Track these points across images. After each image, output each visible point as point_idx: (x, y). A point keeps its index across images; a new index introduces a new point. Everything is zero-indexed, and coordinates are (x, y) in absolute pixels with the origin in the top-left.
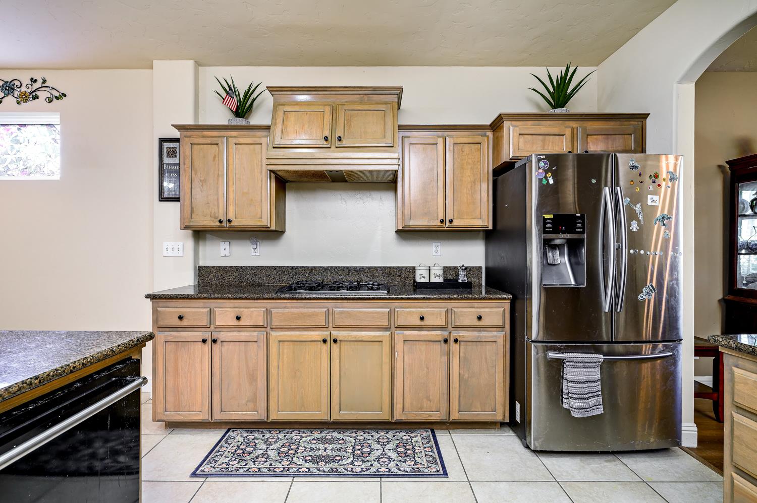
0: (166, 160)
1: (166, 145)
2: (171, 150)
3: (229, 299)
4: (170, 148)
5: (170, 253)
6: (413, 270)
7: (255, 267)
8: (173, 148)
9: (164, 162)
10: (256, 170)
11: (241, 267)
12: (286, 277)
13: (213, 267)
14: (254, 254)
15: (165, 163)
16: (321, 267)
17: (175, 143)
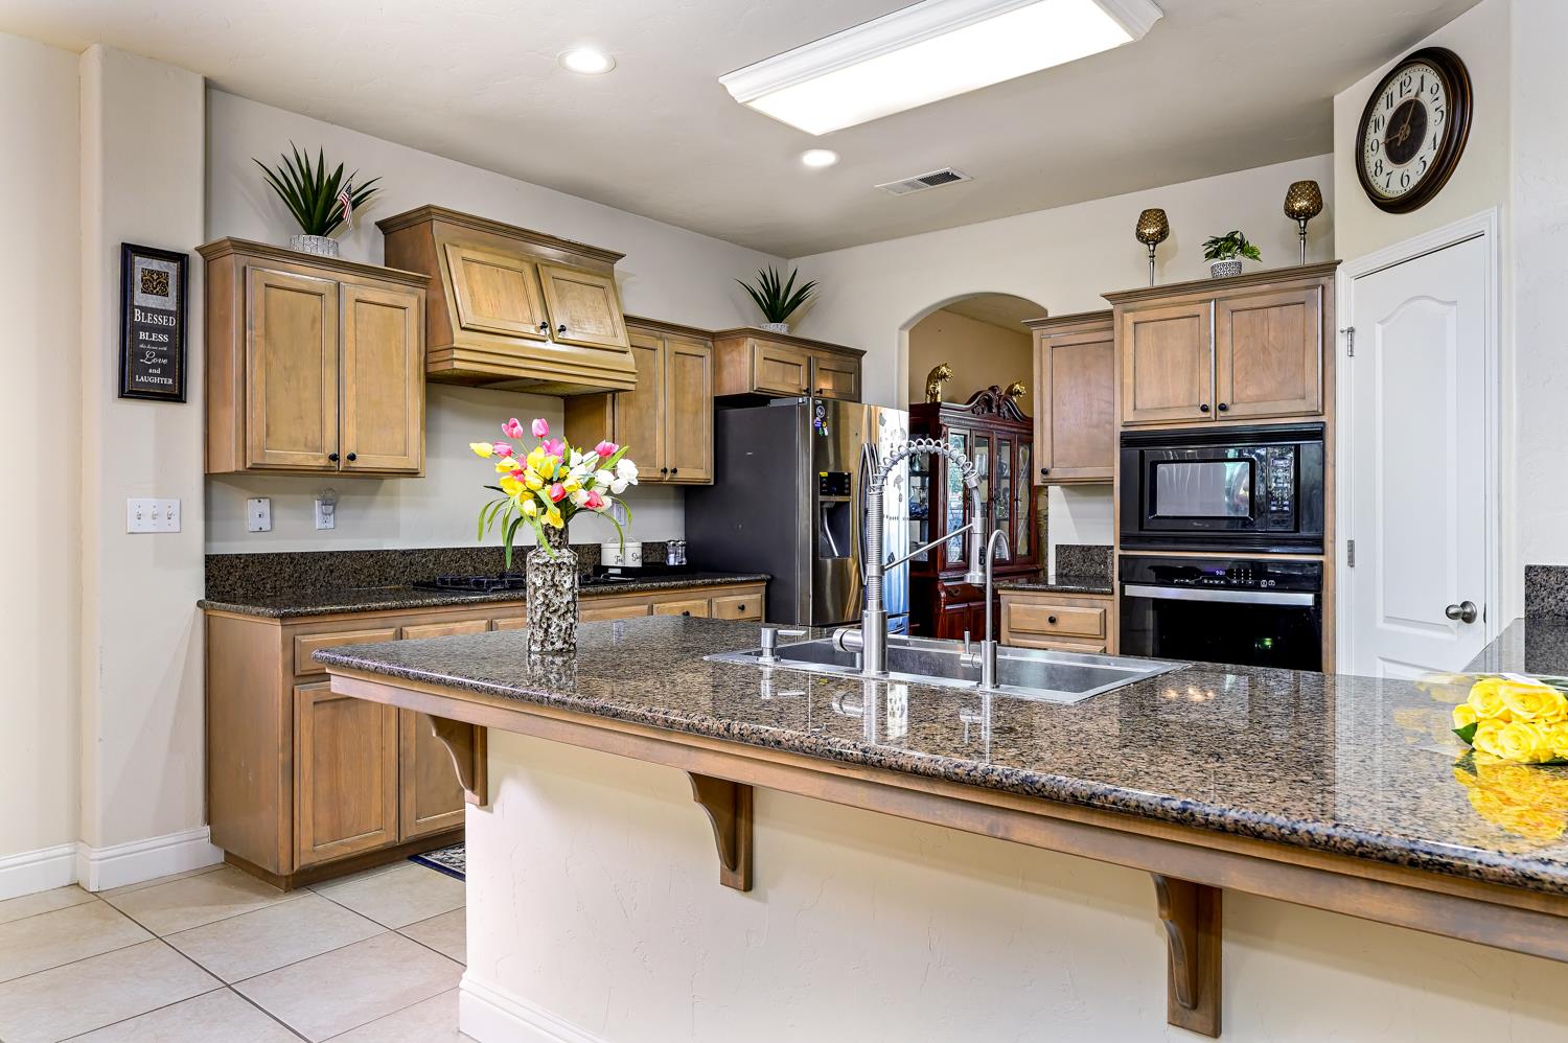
0: (140, 298)
1: (141, 264)
2: (155, 277)
3: (435, 606)
4: (151, 272)
5: (147, 525)
6: (598, 548)
7: (331, 553)
8: (159, 273)
9: (136, 303)
10: (395, 360)
11: (303, 555)
12: (393, 573)
13: (238, 557)
14: (323, 526)
15: (138, 307)
16: (454, 549)
17: (165, 263)
